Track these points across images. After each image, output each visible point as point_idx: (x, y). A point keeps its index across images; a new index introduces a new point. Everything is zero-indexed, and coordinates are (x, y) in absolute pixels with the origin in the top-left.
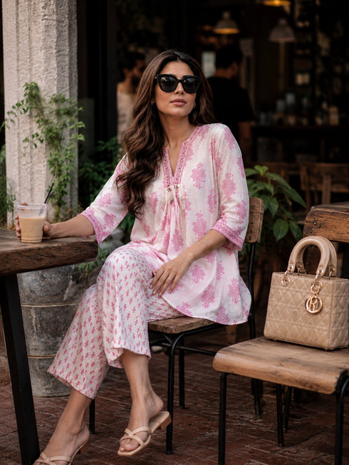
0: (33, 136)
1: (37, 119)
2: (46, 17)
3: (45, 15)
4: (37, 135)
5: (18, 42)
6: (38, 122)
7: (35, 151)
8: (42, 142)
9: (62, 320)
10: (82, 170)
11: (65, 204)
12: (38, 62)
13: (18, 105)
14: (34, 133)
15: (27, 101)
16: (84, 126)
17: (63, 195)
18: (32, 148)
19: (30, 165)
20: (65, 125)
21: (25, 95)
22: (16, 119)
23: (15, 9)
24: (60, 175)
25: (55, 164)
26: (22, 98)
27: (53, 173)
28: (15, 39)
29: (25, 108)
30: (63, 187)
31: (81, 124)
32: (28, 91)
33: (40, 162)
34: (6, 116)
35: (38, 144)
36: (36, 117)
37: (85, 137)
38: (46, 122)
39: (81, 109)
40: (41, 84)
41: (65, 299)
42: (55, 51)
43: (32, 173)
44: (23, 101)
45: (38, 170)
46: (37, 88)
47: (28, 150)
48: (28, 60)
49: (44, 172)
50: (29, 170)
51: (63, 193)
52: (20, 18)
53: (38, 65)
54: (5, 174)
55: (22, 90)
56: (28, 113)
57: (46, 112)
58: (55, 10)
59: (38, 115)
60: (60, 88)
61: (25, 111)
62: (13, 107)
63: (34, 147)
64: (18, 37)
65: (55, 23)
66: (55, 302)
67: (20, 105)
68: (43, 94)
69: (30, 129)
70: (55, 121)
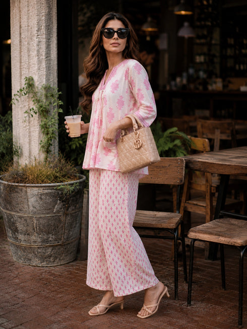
0: (31, 110)
1: (33, 99)
2: (39, 37)
3: (38, 35)
4: (33, 109)
5: (20, 52)
6: (33, 101)
7: (32, 119)
8: (36, 113)
9: (52, 224)
10: (60, 129)
11: (51, 151)
12: (33, 64)
13: (21, 90)
14: (31, 108)
15: (26, 88)
16: (62, 103)
17: (49, 147)
18: (29, 117)
19: (28, 127)
20: (50, 103)
21: (25, 84)
22: (19, 99)
23: (19, 31)
24: (47, 134)
25: (45, 128)
26: (24, 86)
27: (44, 132)
28: (19, 49)
29: (26, 92)
30: (50, 141)
31: (61, 103)
32: (27, 82)
33: (34, 126)
34: (13, 97)
35: (34, 115)
36: (32, 98)
37: (63, 110)
38: (38, 101)
39: (60, 93)
40: (36, 78)
41: (54, 211)
42: (44, 57)
43: (30, 132)
44: (24, 88)
45: (33, 131)
46: (33, 79)
47: (27, 118)
48: (27, 63)
49: (37, 132)
50: (27, 130)
51: (50, 145)
52: (22, 36)
53: (33, 66)
54: (12, 131)
55: (24, 82)
56: (27, 95)
57: (39, 95)
58: (44, 32)
59: (34, 97)
60: (48, 80)
61: (25, 94)
62: (18, 92)
63: (31, 116)
64: (20, 48)
65: (44, 40)
66: (48, 213)
67: (22, 90)
68: (37, 84)
69: (28, 105)
70: (44, 101)
